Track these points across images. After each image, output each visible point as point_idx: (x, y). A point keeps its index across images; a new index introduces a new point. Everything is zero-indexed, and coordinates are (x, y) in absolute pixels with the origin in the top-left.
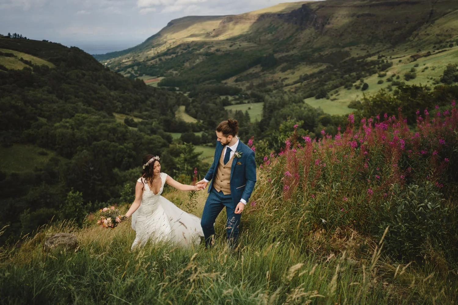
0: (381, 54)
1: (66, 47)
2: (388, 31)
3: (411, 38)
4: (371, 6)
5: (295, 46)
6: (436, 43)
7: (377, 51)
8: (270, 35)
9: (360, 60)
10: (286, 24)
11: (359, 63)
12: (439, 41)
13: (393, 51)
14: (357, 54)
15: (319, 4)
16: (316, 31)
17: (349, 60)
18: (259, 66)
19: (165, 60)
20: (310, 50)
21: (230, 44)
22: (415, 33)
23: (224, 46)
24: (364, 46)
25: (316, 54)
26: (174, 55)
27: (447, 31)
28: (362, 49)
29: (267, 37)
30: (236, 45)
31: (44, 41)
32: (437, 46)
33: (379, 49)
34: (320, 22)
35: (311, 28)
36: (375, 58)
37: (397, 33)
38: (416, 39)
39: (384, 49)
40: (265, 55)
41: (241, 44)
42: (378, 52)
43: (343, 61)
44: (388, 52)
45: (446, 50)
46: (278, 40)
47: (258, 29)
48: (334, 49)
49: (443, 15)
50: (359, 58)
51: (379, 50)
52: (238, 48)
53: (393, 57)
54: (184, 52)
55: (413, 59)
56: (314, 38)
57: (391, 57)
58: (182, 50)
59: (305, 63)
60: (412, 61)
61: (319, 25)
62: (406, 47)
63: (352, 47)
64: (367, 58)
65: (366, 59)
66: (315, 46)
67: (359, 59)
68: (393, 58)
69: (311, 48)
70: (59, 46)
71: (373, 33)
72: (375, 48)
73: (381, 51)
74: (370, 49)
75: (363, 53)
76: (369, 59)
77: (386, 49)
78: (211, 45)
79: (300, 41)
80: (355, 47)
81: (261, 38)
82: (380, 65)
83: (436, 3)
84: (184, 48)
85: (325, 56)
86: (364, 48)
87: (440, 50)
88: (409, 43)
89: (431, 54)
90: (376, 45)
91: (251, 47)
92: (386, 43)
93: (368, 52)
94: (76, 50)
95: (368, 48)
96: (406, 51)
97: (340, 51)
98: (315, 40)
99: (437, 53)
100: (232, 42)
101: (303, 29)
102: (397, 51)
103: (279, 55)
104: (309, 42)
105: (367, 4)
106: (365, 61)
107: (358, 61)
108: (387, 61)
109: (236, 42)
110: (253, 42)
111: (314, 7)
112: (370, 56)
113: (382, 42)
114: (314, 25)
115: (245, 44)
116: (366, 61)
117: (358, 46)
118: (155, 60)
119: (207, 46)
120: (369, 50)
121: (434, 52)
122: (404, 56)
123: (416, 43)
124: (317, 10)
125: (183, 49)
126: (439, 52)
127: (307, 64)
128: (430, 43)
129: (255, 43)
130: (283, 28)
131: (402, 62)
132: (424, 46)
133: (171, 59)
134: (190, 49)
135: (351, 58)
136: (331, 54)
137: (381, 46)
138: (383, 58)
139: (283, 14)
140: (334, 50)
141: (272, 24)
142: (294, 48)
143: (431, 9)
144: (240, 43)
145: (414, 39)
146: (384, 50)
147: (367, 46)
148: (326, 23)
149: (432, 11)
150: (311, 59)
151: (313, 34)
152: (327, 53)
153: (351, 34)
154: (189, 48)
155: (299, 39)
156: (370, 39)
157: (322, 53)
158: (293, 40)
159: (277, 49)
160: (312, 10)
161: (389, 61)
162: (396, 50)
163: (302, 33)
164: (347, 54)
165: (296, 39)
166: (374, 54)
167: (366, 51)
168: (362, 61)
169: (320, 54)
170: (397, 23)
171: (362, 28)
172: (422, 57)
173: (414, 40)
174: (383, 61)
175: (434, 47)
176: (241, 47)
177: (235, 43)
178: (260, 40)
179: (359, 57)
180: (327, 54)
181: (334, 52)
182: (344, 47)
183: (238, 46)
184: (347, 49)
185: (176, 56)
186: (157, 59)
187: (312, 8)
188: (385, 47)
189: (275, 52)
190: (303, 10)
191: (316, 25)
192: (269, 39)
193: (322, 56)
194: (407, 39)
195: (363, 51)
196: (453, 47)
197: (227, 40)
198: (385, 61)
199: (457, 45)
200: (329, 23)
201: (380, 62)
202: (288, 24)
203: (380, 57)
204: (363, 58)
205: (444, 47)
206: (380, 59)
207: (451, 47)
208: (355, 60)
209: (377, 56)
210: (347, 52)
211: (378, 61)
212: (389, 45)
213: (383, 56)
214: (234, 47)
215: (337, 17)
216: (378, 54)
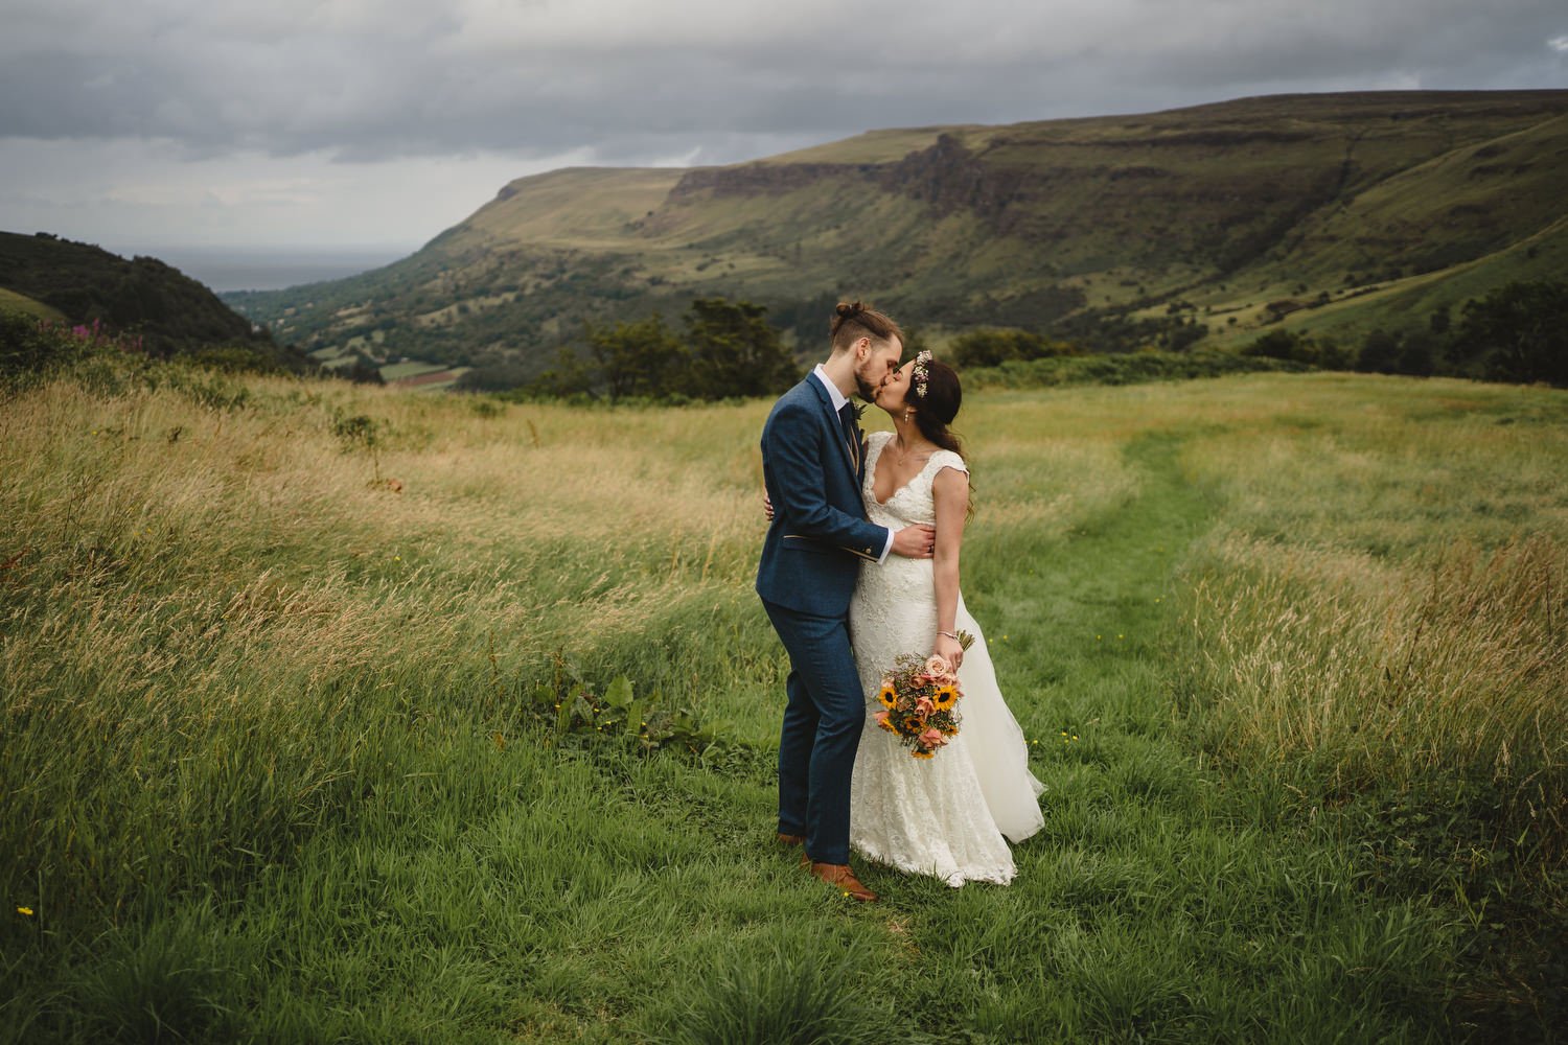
0: (1185, 297)
1: (119, 258)
2: (1210, 226)
3: (1280, 249)
4: (1155, 143)
5: (911, 271)
6: (1354, 268)
7: (1171, 289)
8: (832, 233)
9: (1112, 318)
10: (887, 197)
11: (1106, 327)
12: (1365, 260)
13: (1223, 288)
14: (1108, 298)
15: (991, 135)
16: (981, 221)
17: (1082, 316)
19: (479, 312)
20: (959, 282)
21: (699, 261)
22: (1294, 232)
23: (679, 268)
24: (1133, 273)
25: (976, 298)
26: (510, 296)
27: (1389, 228)
28: (1126, 283)
29: (823, 237)
30: (719, 264)
31: (41, 235)
32: (1358, 275)
33: (1179, 281)
34: (992, 194)
35: (963, 210)
36: (1158, 312)
37: (1236, 233)
38: (1297, 252)
39: (1194, 281)
40: (809, 298)
41: (735, 262)
42: (1175, 293)
43: (1061, 320)
44: (1208, 292)
45: (1376, 289)
46: (859, 250)
47: (797, 213)
48: (1035, 281)
49: (1381, 179)
50: (1111, 311)
51: (1180, 286)
52: (724, 275)
53: (1214, 308)
54: (546, 284)
55: (1273, 314)
56: (971, 244)
57: (1208, 309)
58: (538, 280)
59: (938, 326)
60: (1268, 323)
61: (987, 203)
62: (1264, 278)
63: (1095, 277)
64: (1136, 310)
65: (1131, 315)
66: (973, 272)
67: (1111, 315)
68: (1216, 313)
69: (962, 277)
70: (94, 252)
71: (1160, 231)
72: (1166, 279)
73: (1184, 290)
74: (1151, 283)
75: (1128, 296)
76: (1141, 315)
77: (1200, 283)
78: (635, 264)
79: (926, 254)
80: (1103, 275)
81: (803, 243)
82: (1169, 335)
83: (1358, 139)
84: (547, 272)
85: (1004, 304)
86: (1132, 279)
87: (1359, 289)
88: (1275, 264)
89: (1332, 298)
90: (1170, 271)
91: (769, 271)
92: (1201, 264)
93: (1142, 291)
94: (150, 269)
95: (1143, 278)
96: (1262, 289)
97: (1054, 288)
98: (975, 253)
99: (1348, 297)
100: (706, 256)
101: (937, 216)
102: (1235, 291)
104: (956, 257)
105: (1142, 139)
106: (1126, 319)
107: (1103, 319)
108: (1193, 321)
109: (720, 254)
110: (776, 255)
111: (975, 144)
112: (1147, 303)
113: (1189, 262)
114: (973, 202)
115: (748, 262)
116: (1130, 320)
117: (1110, 273)
118: (445, 310)
119: (621, 268)
120: (1147, 287)
121: (1340, 292)
122: (1250, 306)
123: (1295, 266)
124: (984, 153)
125: (542, 276)
126: (1356, 295)
127: (944, 329)
128: (1337, 267)
129: (783, 258)
130: (877, 210)
131: (1237, 323)
132: (1320, 274)
133: (501, 307)
134: (566, 277)
135: (1086, 309)
136: (1024, 297)
137: (1187, 273)
138: (1184, 312)
139: (879, 167)
140: (1034, 284)
141: (841, 199)
142: (908, 275)
143: (1343, 158)
144: (732, 258)
145: (1290, 251)
146: (1193, 287)
147: (1141, 273)
148: (1011, 196)
149: (1347, 163)
150: (958, 313)
151: (970, 232)
152: (1009, 293)
153: (1090, 232)
154: (563, 271)
155: (924, 247)
156: (1150, 249)
157: (994, 294)
158: (907, 249)
159: (853, 279)
160: (969, 152)
161: (1200, 320)
162: (1230, 286)
163: (934, 228)
164: (1076, 297)
165: (916, 246)
166: (1161, 300)
167: (1135, 289)
168: (1119, 322)
169: (988, 297)
170: (1237, 199)
171: (1127, 216)
172: (1302, 308)
173: (1290, 258)
174: (1179, 322)
175: (1350, 278)
176: (736, 270)
177: (718, 257)
178: (798, 248)
179: (1111, 308)
180: (1012, 297)
181: (1034, 289)
182: (1067, 275)
183: (727, 270)
184: (1076, 282)
185: (518, 299)
186: (454, 309)
187: (969, 147)
188: (1199, 277)
189: (843, 287)
190: (941, 155)
191: (980, 202)
192: (828, 246)
193: (995, 303)
194: (1268, 254)
195: (1127, 289)
196: (1399, 281)
197: (691, 247)
198: (1187, 320)
199: (1419, 272)
200: (1021, 198)
201: (1172, 323)
202: (894, 197)
203: (1174, 309)
204: (1124, 310)
205: (1380, 279)
206: (1173, 316)
207: (1392, 279)
208: (1098, 317)
209: (1167, 306)
210: (1074, 290)
211: (1165, 321)
212: (1209, 271)
213: (1186, 306)
214: (713, 272)
215: (1046, 179)
216: (1173, 300)
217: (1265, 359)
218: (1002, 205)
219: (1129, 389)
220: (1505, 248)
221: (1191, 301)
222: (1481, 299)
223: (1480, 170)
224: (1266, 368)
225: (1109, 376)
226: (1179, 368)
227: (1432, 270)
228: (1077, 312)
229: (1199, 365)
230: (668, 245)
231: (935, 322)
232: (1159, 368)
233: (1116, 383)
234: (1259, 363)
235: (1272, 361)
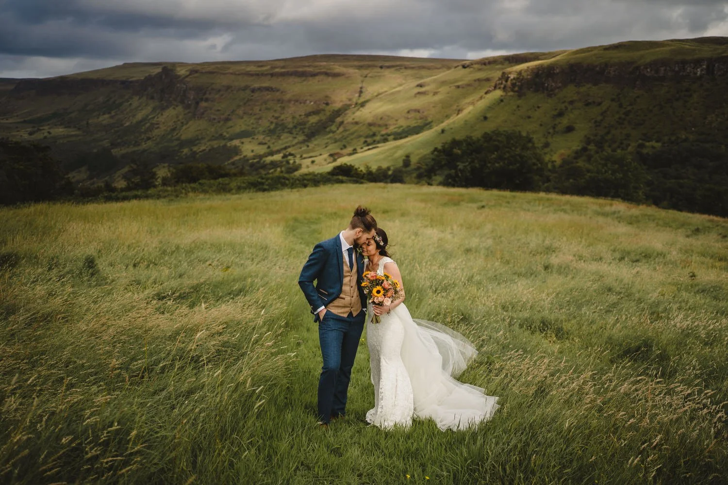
0: (290, 150)
2: (300, 116)
3: (333, 128)
4: (272, 75)
5: (151, 136)
6: (367, 137)
7: (283, 146)
8: (107, 116)
9: (255, 161)
10: (136, 98)
11: (252, 165)
12: (371, 133)
13: (308, 146)
14: (252, 151)
15: (190, 68)
16: (187, 111)
17: (240, 159)
18: (83, 169)
20: (176, 143)
21: (30, 130)
22: (339, 120)
23: (18, 133)
24: (264, 139)
25: (186, 151)
27: (381, 118)
28: (260, 144)
29: (101, 118)
30: (43, 131)
32: (369, 140)
33: (287, 143)
34: (192, 97)
35: (177, 106)
36: (277, 157)
38: (341, 129)
39: (294, 143)
40: (95, 151)
41: (51, 131)
42: (285, 148)
43: (230, 162)
44: (301, 148)
45: (378, 147)
46: (122, 125)
47: (86, 105)
48: (215, 142)
50: (254, 158)
51: (287, 145)
52: (45, 138)
53: (304, 156)
55: (332, 159)
56: (182, 123)
57: (301, 156)
59: (166, 165)
60: (330, 163)
61: (190, 102)
62: (326, 141)
63: (244, 140)
64: (266, 156)
65: (264, 159)
66: (183, 137)
67: (254, 159)
68: (305, 158)
69: (178, 139)
71: (277, 118)
72: (280, 142)
73: (289, 147)
74: (273, 143)
75: (261, 150)
76: (269, 159)
77: (297, 144)
79: (158, 128)
80: (249, 139)
81: (90, 121)
82: (283, 169)
83: (366, 77)
85: (200, 153)
86: (264, 141)
87: (370, 147)
88: (331, 135)
89: (358, 151)
90: (282, 137)
91: (72, 136)
92: (297, 134)
93: (269, 147)
95: (269, 141)
96: (326, 147)
97: (225, 146)
98: (184, 127)
99: (366, 150)
100: (34, 127)
101: (163, 109)
102: (314, 148)
103: (121, 150)
104: (174, 130)
105: (267, 72)
106: (262, 161)
107: (251, 161)
108: (295, 162)
109: (42, 126)
110: (75, 127)
111: (182, 72)
112: (272, 154)
113: (291, 133)
114: (182, 102)
115: (59, 131)
116: (264, 161)
117: (253, 138)
120: (271, 146)
121: (362, 148)
122: (321, 155)
123: (340, 136)
124: (187, 76)
126: (369, 149)
127: (169, 167)
128: (360, 136)
129: (79, 129)
130: (131, 104)
131: (315, 163)
132: (352, 139)
135: (242, 156)
136: (210, 150)
137: (291, 139)
138: (290, 157)
139: (131, 82)
140: (215, 144)
141: (111, 98)
142: (149, 139)
143: (360, 85)
144: (50, 128)
145: (338, 129)
146: (293, 146)
147: (268, 138)
148: (202, 100)
149: (361, 88)
150: (177, 158)
151: (181, 117)
152: (203, 148)
153: (242, 118)
155: (157, 124)
156: (272, 127)
157: (195, 149)
158: (148, 125)
159: (119, 141)
160: (179, 76)
161: (298, 161)
162: (311, 145)
163: (162, 115)
164: (236, 151)
165: (152, 124)
166: (278, 152)
167: (266, 146)
168: (258, 162)
169: (191, 150)
170: (312, 103)
171: (260, 110)
172: (345, 156)
173: (338, 132)
174: (288, 162)
175: (365, 142)
176: (51, 135)
177: (41, 128)
178: (88, 123)
179: (254, 156)
180: (204, 150)
181: (215, 146)
182: (231, 139)
183: (46, 134)
184: (236, 142)
187: (178, 74)
188: (296, 141)
189: (114, 145)
190: (164, 77)
191: (186, 102)
192: (105, 122)
193: (195, 153)
194: (328, 130)
195: (261, 147)
196: (387, 143)
197: (25, 122)
198: (291, 162)
199: (395, 139)
200: (207, 100)
201: (284, 163)
202: (140, 99)
203: (285, 156)
204: (261, 157)
205: (379, 142)
206: (285, 159)
207: (385, 142)
208: (248, 160)
209: (282, 155)
210: (236, 147)
211: (281, 162)
212: (301, 138)
213: (291, 154)
214: (38, 136)
215: (219, 91)
216: (284, 152)
217: (340, 177)
218: (197, 103)
219: (273, 193)
220: (431, 128)
221: (293, 152)
222: (439, 147)
223: (419, 93)
224: (342, 182)
225: (261, 187)
226: (297, 182)
227: (401, 138)
228: (237, 158)
229: (308, 180)
230: (10, 121)
231: (164, 163)
232: (287, 182)
233: (264, 190)
234: (338, 179)
235: (345, 178)
